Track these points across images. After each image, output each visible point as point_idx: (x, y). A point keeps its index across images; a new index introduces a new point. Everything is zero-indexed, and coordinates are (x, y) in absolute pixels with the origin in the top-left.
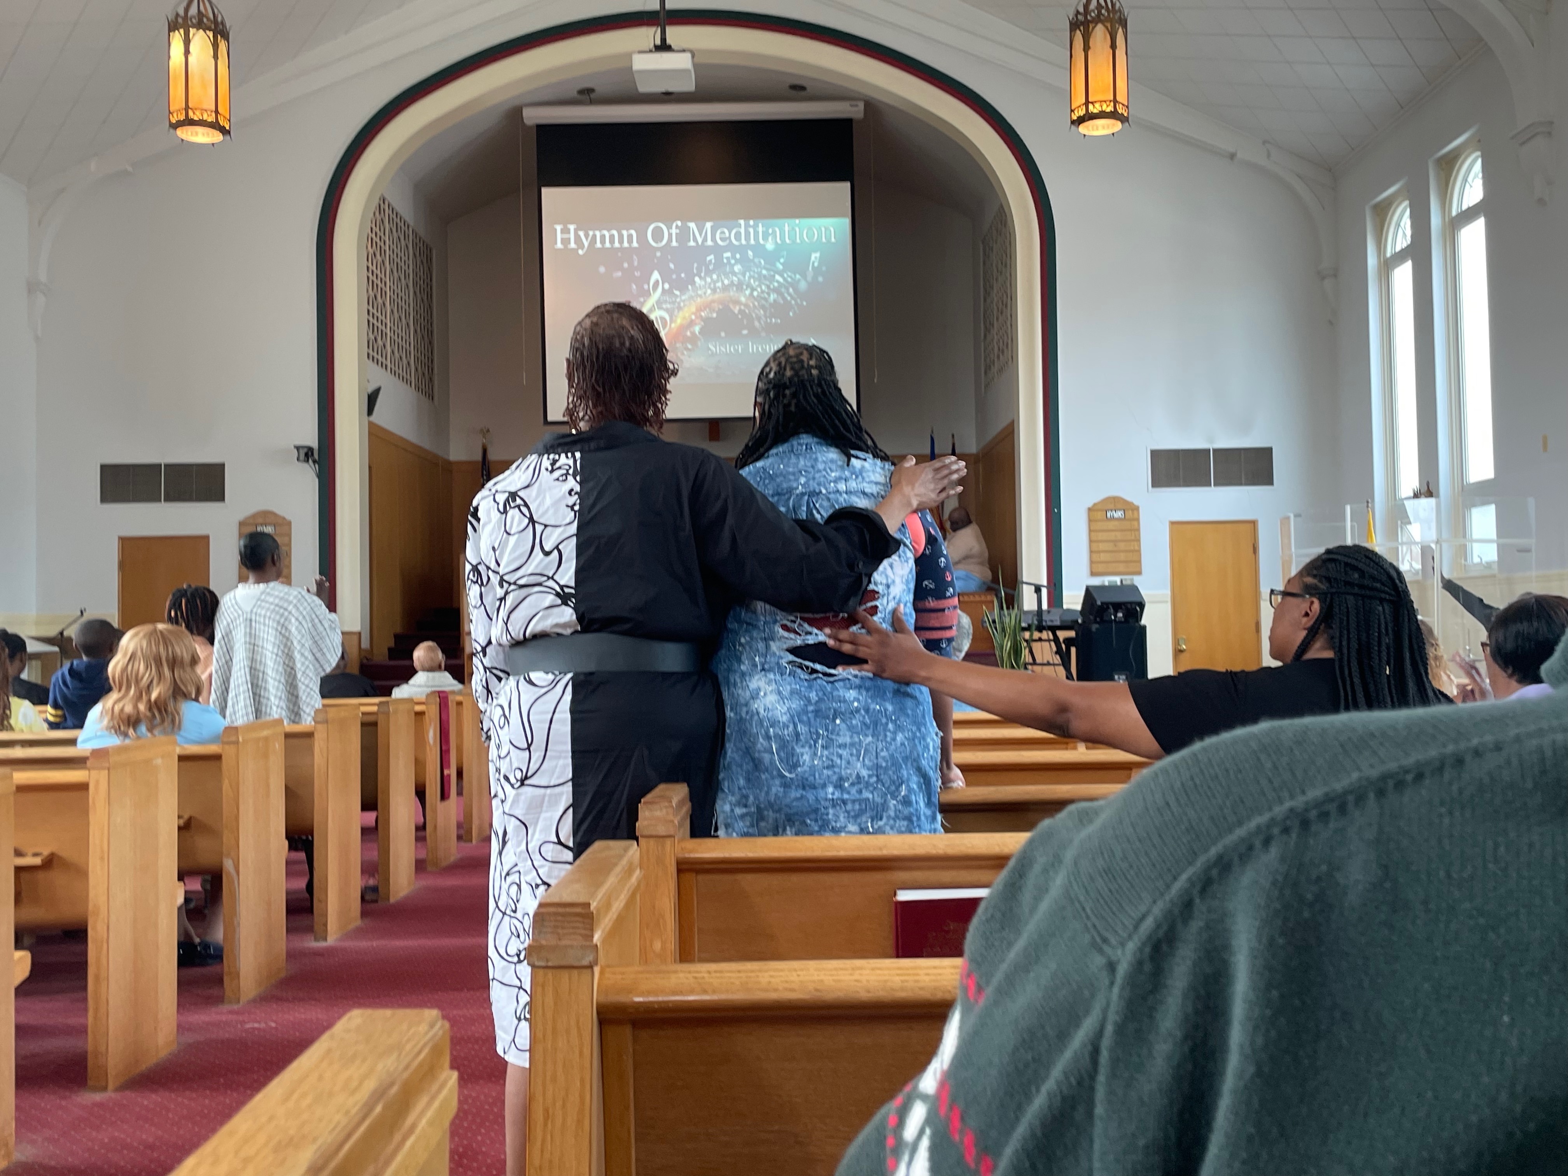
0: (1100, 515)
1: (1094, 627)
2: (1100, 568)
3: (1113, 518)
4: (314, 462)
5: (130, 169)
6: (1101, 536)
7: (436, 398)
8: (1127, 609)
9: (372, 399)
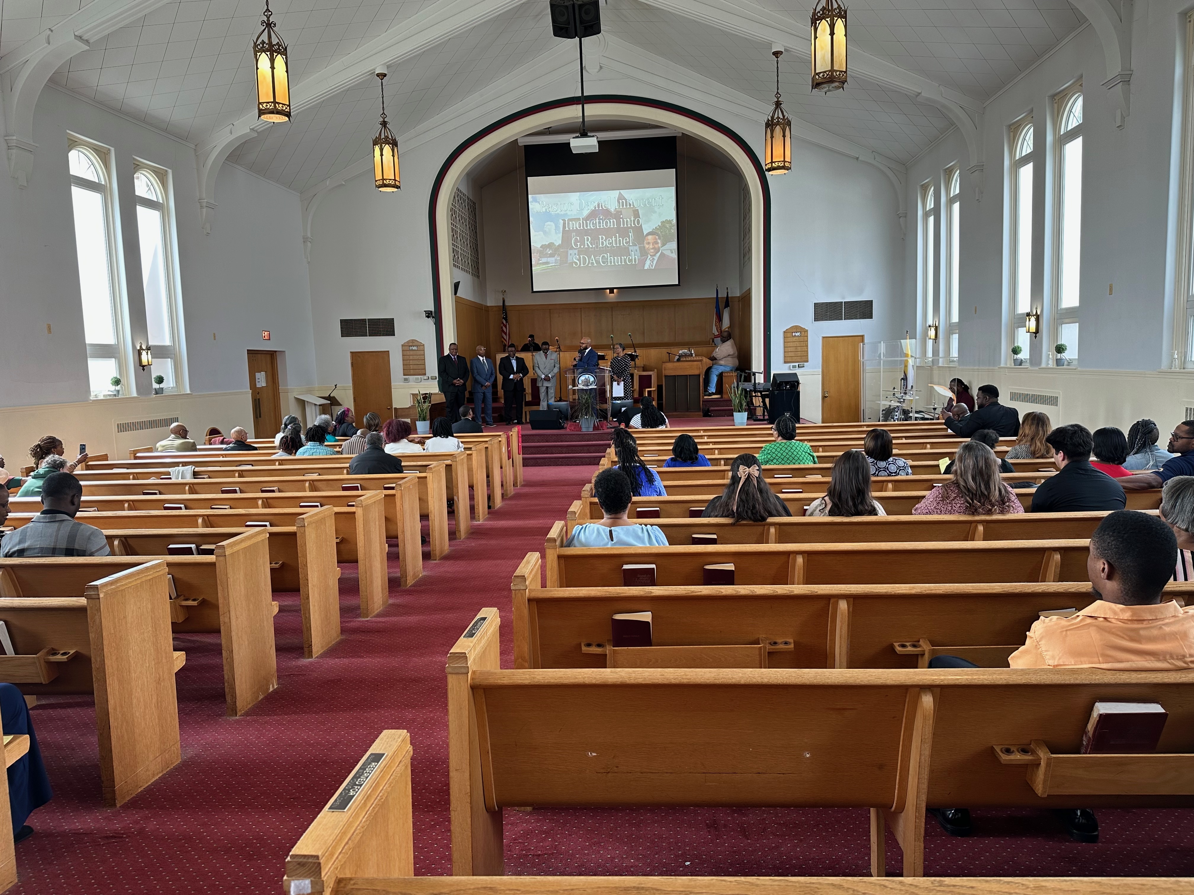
0: (789, 335)
1: (776, 392)
2: (789, 359)
3: (795, 336)
4: (433, 317)
5: (343, 183)
6: (789, 344)
7: (480, 277)
8: (791, 384)
9: (456, 286)
